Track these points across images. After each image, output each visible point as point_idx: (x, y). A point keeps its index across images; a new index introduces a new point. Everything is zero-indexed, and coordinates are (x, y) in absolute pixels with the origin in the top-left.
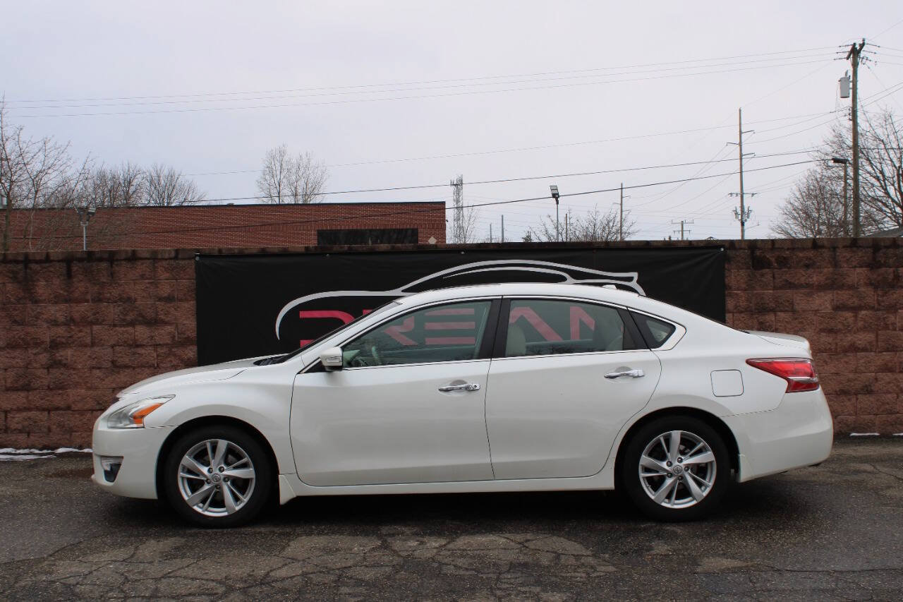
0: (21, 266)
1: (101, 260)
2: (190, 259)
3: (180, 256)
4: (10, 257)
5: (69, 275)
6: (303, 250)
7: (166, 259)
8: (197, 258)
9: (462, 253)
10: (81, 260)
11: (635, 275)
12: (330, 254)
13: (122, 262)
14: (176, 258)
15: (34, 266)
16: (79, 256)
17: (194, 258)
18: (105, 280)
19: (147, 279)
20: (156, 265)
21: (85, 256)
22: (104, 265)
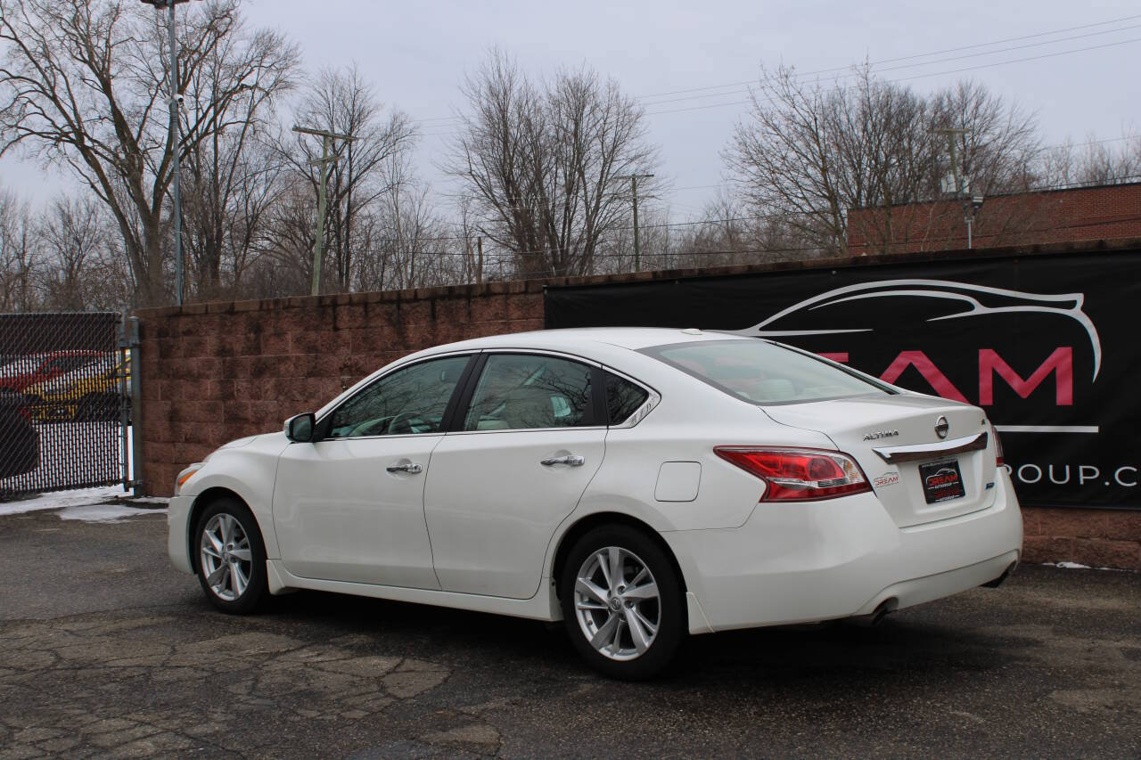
0: (394, 306)
1: (459, 297)
2: (539, 292)
3: (530, 290)
4: (386, 297)
5: (434, 316)
6: (651, 277)
7: (517, 294)
8: (546, 292)
9: (834, 272)
10: (443, 298)
11: (1079, 298)
12: (680, 280)
13: (479, 299)
14: (526, 292)
15: (405, 307)
16: (441, 293)
17: (543, 291)
18: (463, 322)
19: (502, 318)
20: (508, 302)
21: (447, 293)
22: (463, 302)
